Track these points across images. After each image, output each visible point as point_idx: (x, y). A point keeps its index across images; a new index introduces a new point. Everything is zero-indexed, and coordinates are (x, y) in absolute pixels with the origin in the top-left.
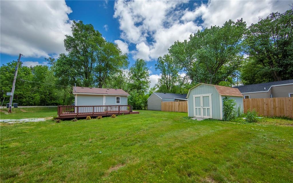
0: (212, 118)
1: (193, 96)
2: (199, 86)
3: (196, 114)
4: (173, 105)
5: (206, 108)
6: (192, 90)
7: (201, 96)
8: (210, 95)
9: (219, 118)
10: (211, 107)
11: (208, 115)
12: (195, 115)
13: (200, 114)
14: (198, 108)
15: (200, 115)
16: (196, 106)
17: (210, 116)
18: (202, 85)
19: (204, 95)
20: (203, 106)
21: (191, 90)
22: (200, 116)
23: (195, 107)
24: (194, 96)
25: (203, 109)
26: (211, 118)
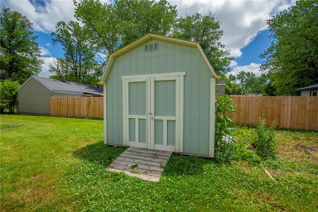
0: (181, 151)
1: (123, 77)
2: (143, 48)
3: (132, 138)
4: (77, 104)
5: (165, 118)
6: (120, 59)
7: (149, 78)
8: (178, 77)
9: (203, 153)
10: (179, 117)
11: (171, 140)
12: (126, 141)
13: (142, 138)
14: (137, 117)
15: (144, 142)
16: (130, 113)
17: (174, 144)
18: (153, 42)
19: (160, 77)
20: (153, 112)
21: (117, 60)
22: (142, 145)
23: (126, 116)
24: (126, 80)
25: (153, 122)
26: (177, 151)
